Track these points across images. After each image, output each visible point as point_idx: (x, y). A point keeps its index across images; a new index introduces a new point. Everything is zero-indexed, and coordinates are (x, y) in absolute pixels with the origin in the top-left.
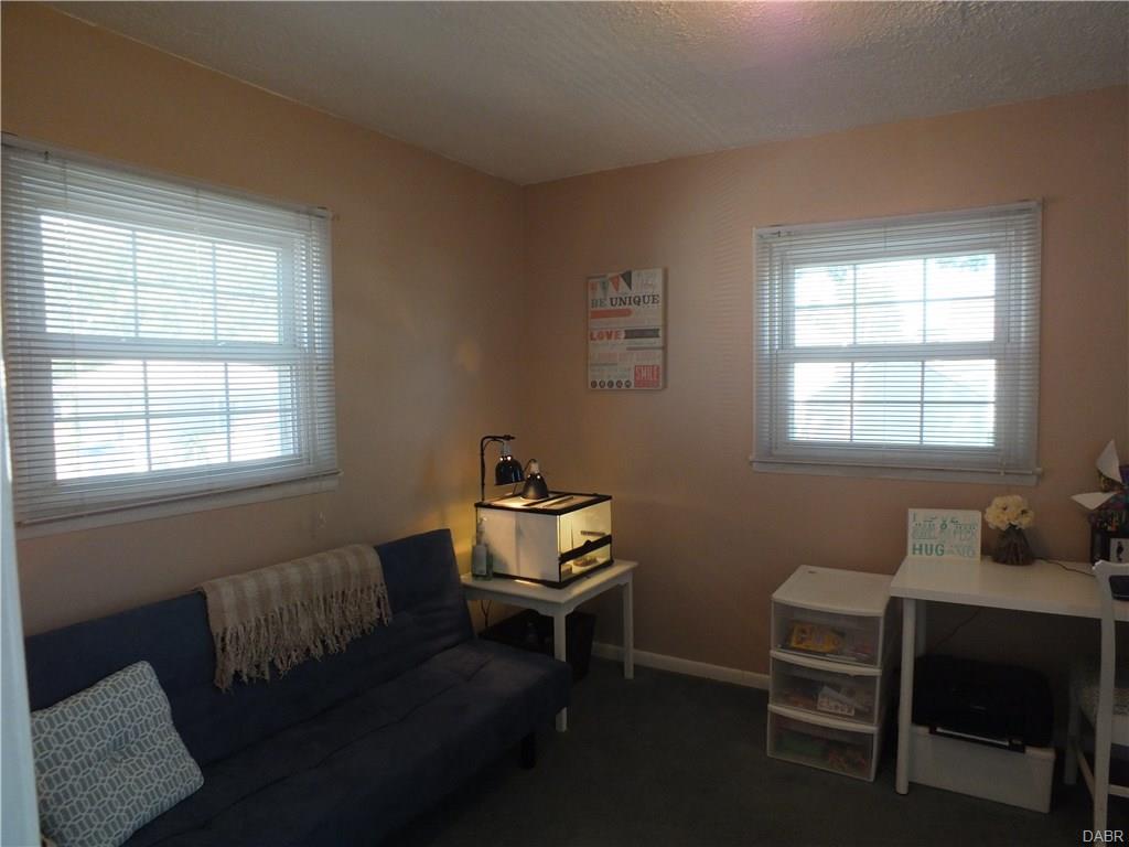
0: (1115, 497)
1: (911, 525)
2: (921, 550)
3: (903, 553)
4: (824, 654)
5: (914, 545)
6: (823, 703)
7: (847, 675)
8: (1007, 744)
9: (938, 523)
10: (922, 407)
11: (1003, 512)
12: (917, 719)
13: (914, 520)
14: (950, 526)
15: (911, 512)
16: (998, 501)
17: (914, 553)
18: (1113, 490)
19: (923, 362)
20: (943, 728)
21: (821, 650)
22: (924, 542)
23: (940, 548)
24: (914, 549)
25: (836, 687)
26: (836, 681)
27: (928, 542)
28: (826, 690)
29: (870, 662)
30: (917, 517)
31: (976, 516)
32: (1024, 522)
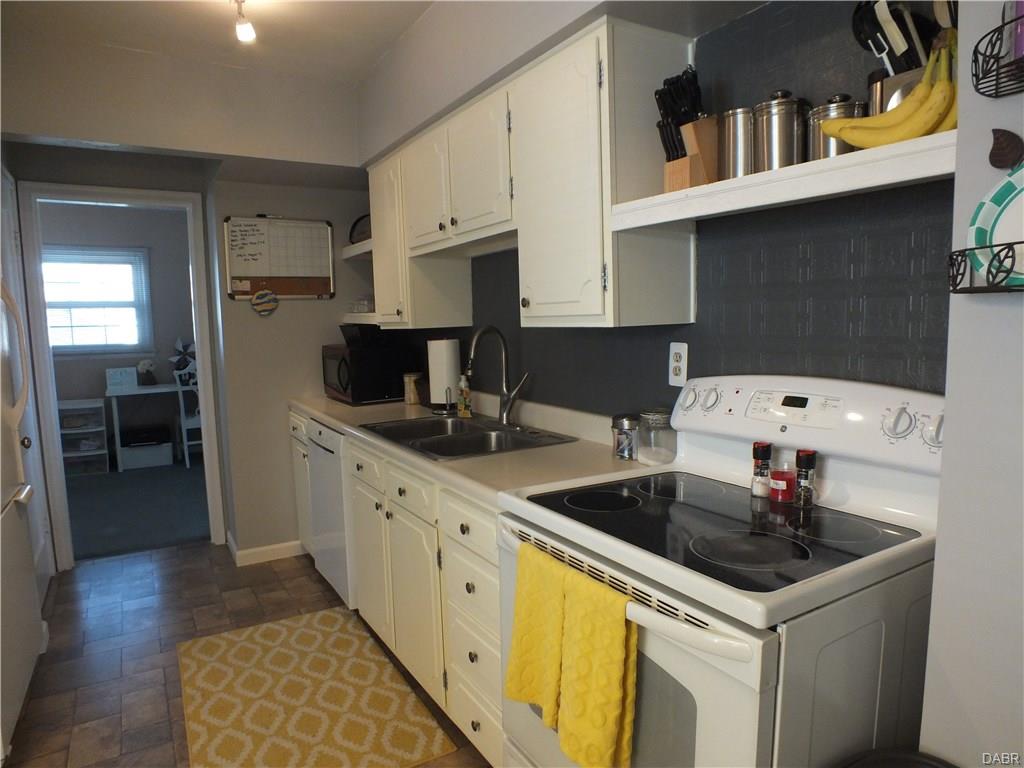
1: (107, 374)
3: (106, 387)
6: (83, 448)
7: (92, 433)
9: (118, 373)
11: (143, 367)
12: (122, 446)
14: (124, 374)
15: (107, 370)
16: (142, 363)
18: (181, 355)
25: (87, 439)
26: (86, 437)
28: (84, 442)
29: (101, 425)
30: (109, 372)
31: (134, 369)
32: (152, 369)
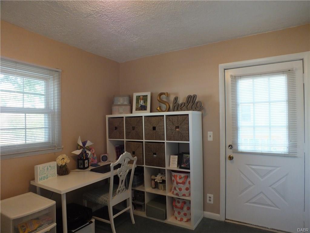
0: (83, 150)
1: (39, 171)
2: (42, 179)
4: (36, 230)
5: (40, 178)
7: (47, 231)
8: (88, 223)
9: (46, 168)
10: (26, 130)
13: (39, 169)
14: (49, 168)
15: (38, 166)
17: (40, 181)
18: (81, 149)
19: (25, 114)
20: (74, 230)
21: (35, 229)
22: (42, 176)
23: (47, 176)
24: (40, 179)
27: (44, 175)
31: (55, 163)
